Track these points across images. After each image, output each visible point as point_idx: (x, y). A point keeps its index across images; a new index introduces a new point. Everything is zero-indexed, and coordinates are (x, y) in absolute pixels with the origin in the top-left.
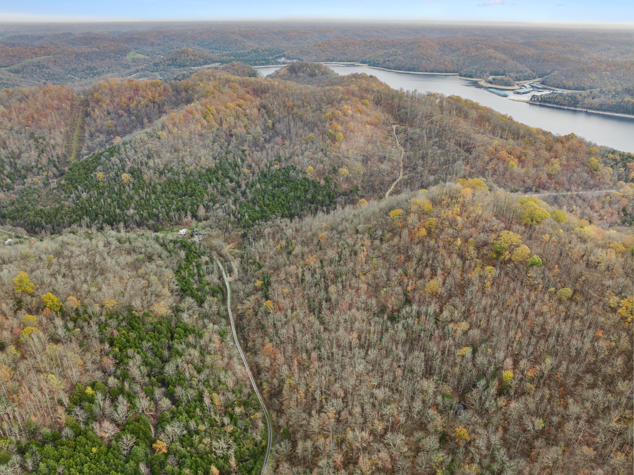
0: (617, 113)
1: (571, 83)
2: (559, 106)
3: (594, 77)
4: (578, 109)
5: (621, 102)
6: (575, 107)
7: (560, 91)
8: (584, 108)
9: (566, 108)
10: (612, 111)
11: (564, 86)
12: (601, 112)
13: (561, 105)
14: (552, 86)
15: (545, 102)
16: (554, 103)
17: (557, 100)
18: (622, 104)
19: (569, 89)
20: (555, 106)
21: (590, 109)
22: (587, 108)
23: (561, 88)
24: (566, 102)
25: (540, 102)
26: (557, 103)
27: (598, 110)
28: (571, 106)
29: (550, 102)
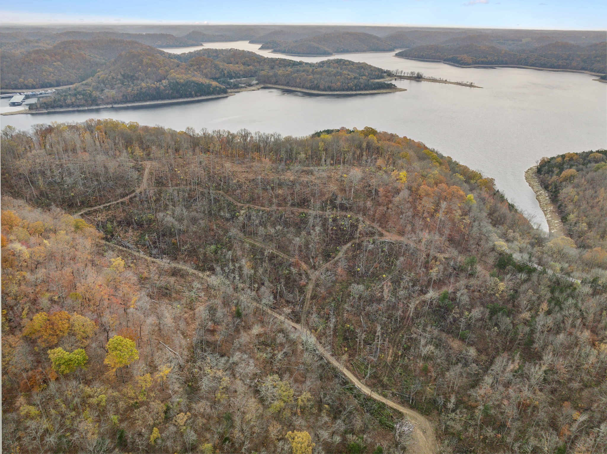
0: (146, 101)
1: (30, 81)
2: (76, 109)
3: (51, 69)
4: (101, 107)
5: (141, 89)
6: (97, 105)
7: (29, 92)
8: (108, 104)
9: (86, 108)
10: (139, 101)
11: (25, 85)
12: (130, 105)
13: (78, 106)
14: (7, 89)
15: (53, 107)
16: (68, 106)
17: (69, 101)
18: (144, 90)
19: (35, 88)
20: (70, 109)
21: (116, 103)
22: (111, 104)
23: (22, 89)
24: (83, 102)
25: (47, 108)
26: (72, 105)
27: (125, 103)
28: (91, 105)
29: (61, 107)
